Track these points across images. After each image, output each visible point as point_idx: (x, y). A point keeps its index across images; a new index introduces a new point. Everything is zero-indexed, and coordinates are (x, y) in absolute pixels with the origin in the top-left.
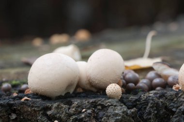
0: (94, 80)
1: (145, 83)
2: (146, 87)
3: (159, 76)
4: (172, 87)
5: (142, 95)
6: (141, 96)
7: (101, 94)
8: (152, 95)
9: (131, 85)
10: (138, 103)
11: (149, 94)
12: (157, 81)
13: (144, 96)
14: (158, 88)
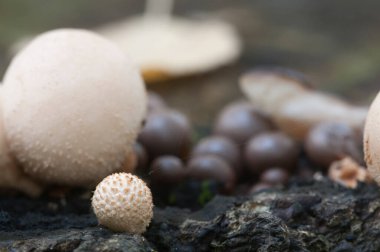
0: (38, 157)
1: (218, 155)
2: (224, 169)
3: (267, 123)
4: (325, 170)
5: (231, 214)
6: (223, 217)
7: (61, 210)
8: (264, 209)
9: (170, 163)
10: (214, 243)
11: (254, 205)
12: (264, 144)
13: (237, 216)
14: (273, 175)
